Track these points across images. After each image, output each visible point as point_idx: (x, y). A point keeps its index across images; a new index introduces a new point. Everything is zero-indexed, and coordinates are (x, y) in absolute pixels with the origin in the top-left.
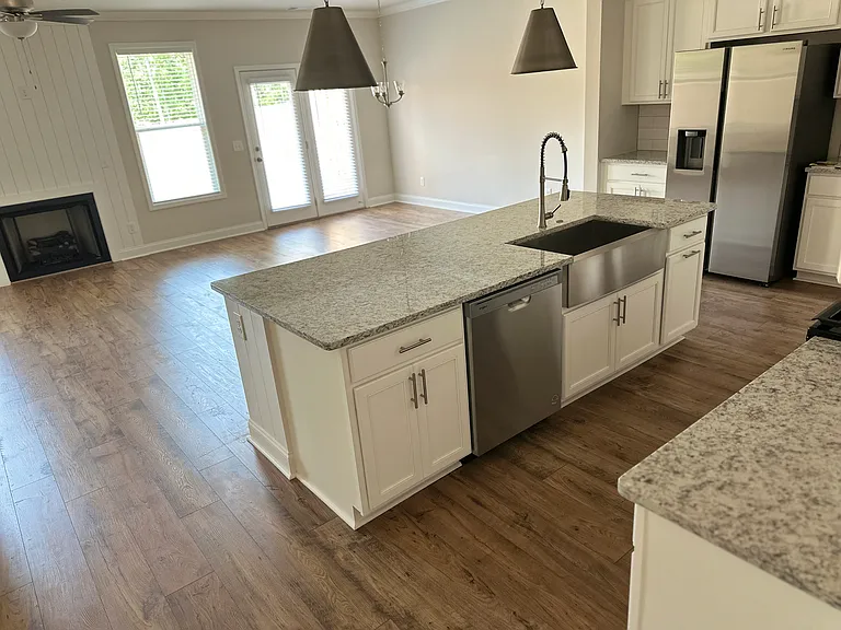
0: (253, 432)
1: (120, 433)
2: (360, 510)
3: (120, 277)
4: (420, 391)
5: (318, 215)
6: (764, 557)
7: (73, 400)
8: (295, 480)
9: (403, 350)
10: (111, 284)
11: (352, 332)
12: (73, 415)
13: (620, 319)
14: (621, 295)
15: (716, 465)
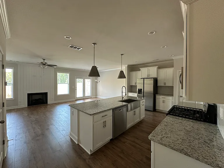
0: (71, 134)
1: (43, 135)
2: (92, 150)
3: (48, 106)
4: (105, 125)
5: (84, 98)
6: (180, 150)
7: (35, 128)
8: (78, 144)
9: (103, 117)
10: (47, 107)
11: (95, 112)
12: (34, 131)
13: (135, 114)
14: (135, 110)
15: (164, 134)
